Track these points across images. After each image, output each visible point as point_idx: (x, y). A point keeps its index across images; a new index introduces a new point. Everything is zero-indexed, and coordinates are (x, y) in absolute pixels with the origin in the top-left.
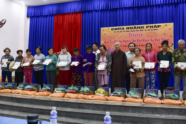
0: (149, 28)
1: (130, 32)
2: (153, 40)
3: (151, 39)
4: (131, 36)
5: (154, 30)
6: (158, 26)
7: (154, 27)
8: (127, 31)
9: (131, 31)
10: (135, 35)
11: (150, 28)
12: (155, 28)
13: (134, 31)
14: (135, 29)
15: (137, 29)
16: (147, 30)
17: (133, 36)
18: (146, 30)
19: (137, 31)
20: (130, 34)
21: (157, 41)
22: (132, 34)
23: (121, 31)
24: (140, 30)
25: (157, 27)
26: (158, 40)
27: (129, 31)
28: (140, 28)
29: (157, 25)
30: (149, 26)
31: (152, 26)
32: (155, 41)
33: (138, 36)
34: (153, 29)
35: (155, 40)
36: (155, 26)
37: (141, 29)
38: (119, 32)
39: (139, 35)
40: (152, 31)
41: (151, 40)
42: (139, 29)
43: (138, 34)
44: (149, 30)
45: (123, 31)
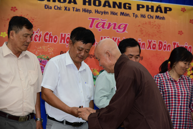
0: (143, 11)
1: (94, 15)
2: (154, 45)
3: (150, 43)
4: (97, 26)
5: (157, 17)
6: (166, 8)
7: (157, 11)
8: (85, 10)
9: (97, 12)
10: (106, 26)
11: (147, 10)
12: (159, 12)
13: (105, 13)
14: (107, 9)
15: (112, 9)
16: (139, 16)
17: (103, 26)
18: (137, 16)
19: (113, 13)
20: (93, 20)
21: (165, 49)
22: (98, 21)
23: (66, 8)
24: (122, 14)
25: (163, 10)
26: (165, 45)
27: (90, 12)
28: (120, 7)
29: (163, 5)
30: (143, 7)
31: (152, 7)
32: (160, 49)
33: (114, 28)
34: (154, 14)
35: (159, 46)
36: (159, 9)
37: (123, 10)
38: (60, 8)
39: (119, 28)
40: (151, 19)
41: (150, 46)
42: (117, 10)
43: (115, 24)
44: (143, 16)
45: (71, 9)
